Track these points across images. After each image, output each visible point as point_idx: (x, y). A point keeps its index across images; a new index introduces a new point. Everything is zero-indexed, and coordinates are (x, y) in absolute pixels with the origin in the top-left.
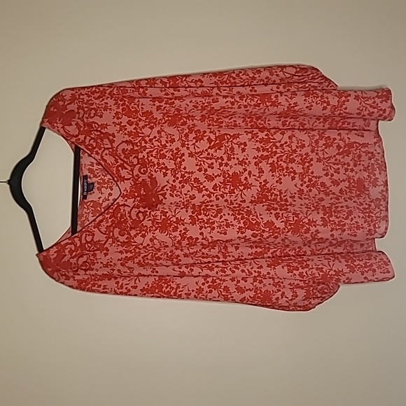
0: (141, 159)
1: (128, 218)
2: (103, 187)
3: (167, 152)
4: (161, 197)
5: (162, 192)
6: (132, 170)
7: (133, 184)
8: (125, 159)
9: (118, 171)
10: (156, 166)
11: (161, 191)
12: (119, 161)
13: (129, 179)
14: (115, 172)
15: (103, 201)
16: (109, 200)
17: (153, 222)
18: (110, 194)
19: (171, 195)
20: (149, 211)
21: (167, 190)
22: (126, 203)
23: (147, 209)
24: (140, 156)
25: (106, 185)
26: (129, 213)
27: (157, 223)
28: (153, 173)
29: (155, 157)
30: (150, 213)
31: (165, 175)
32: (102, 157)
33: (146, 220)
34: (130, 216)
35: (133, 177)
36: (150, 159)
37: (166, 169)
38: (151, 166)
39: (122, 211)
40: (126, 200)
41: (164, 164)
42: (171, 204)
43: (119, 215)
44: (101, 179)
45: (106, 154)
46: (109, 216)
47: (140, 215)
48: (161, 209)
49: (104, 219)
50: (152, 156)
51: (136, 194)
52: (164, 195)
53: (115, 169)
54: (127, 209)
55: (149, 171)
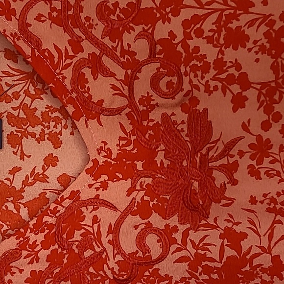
0: (161, 42)
1: (110, 248)
2: (26, 134)
3: (251, 24)
4: (220, 178)
5: (224, 161)
6: (129, 81)
7: (129, 128)
8: (107, 41)
9: (79, 79)
10: (212, 72)
11: (221, 156)
12: (86, 44)
13: (118, 111)
14: (67, 83)
15: (25, 183)
16: (44, 179)
17: (193, 267)
18: (51, 161)
19: (254, 172)
20: (182, 228)
21: (241, 154)
22: (104, 195)
23: (174, 221)
24: (161, 31)
25: (38, 129)
26: (114, 230)
27: (207, 270)
28: (201, 95)
29: (210, 40)
30: (185, 234)
31: (239, 102)
32: (24, 26)
33: (172, 257)
34: (115, 243)
35: (131, 103)
36: (192, 43)
37: (244, 82)
38: (194, 68)
39: (88, 221)
40: (104, 186)
41: (238, 66)
42: (253, 200)
43: (77, 236)
44: (23, 107)
45: (39, 18)
46: (40, 237)
47: (152, 241)
48: (222, 224)
49: (22, 246)
50: (199, 33)
51: (139, 165)
52: (230, 170)
53: (68, 73)
54: (107, 217)
55: (186, 87)
